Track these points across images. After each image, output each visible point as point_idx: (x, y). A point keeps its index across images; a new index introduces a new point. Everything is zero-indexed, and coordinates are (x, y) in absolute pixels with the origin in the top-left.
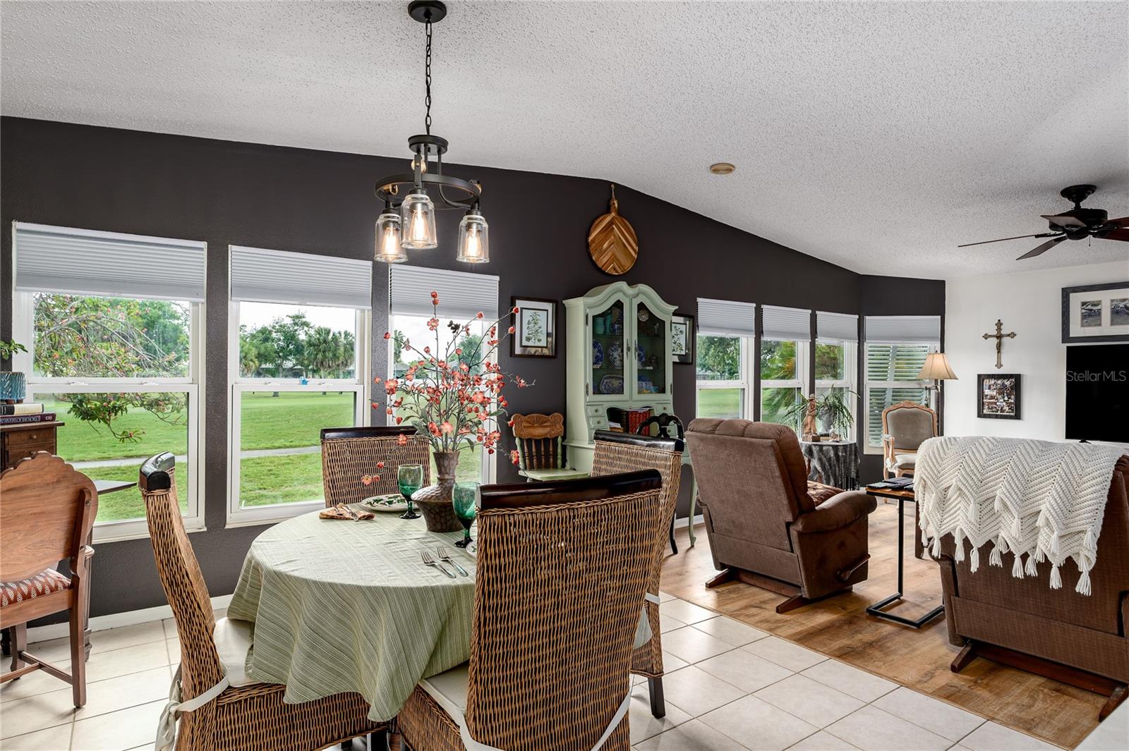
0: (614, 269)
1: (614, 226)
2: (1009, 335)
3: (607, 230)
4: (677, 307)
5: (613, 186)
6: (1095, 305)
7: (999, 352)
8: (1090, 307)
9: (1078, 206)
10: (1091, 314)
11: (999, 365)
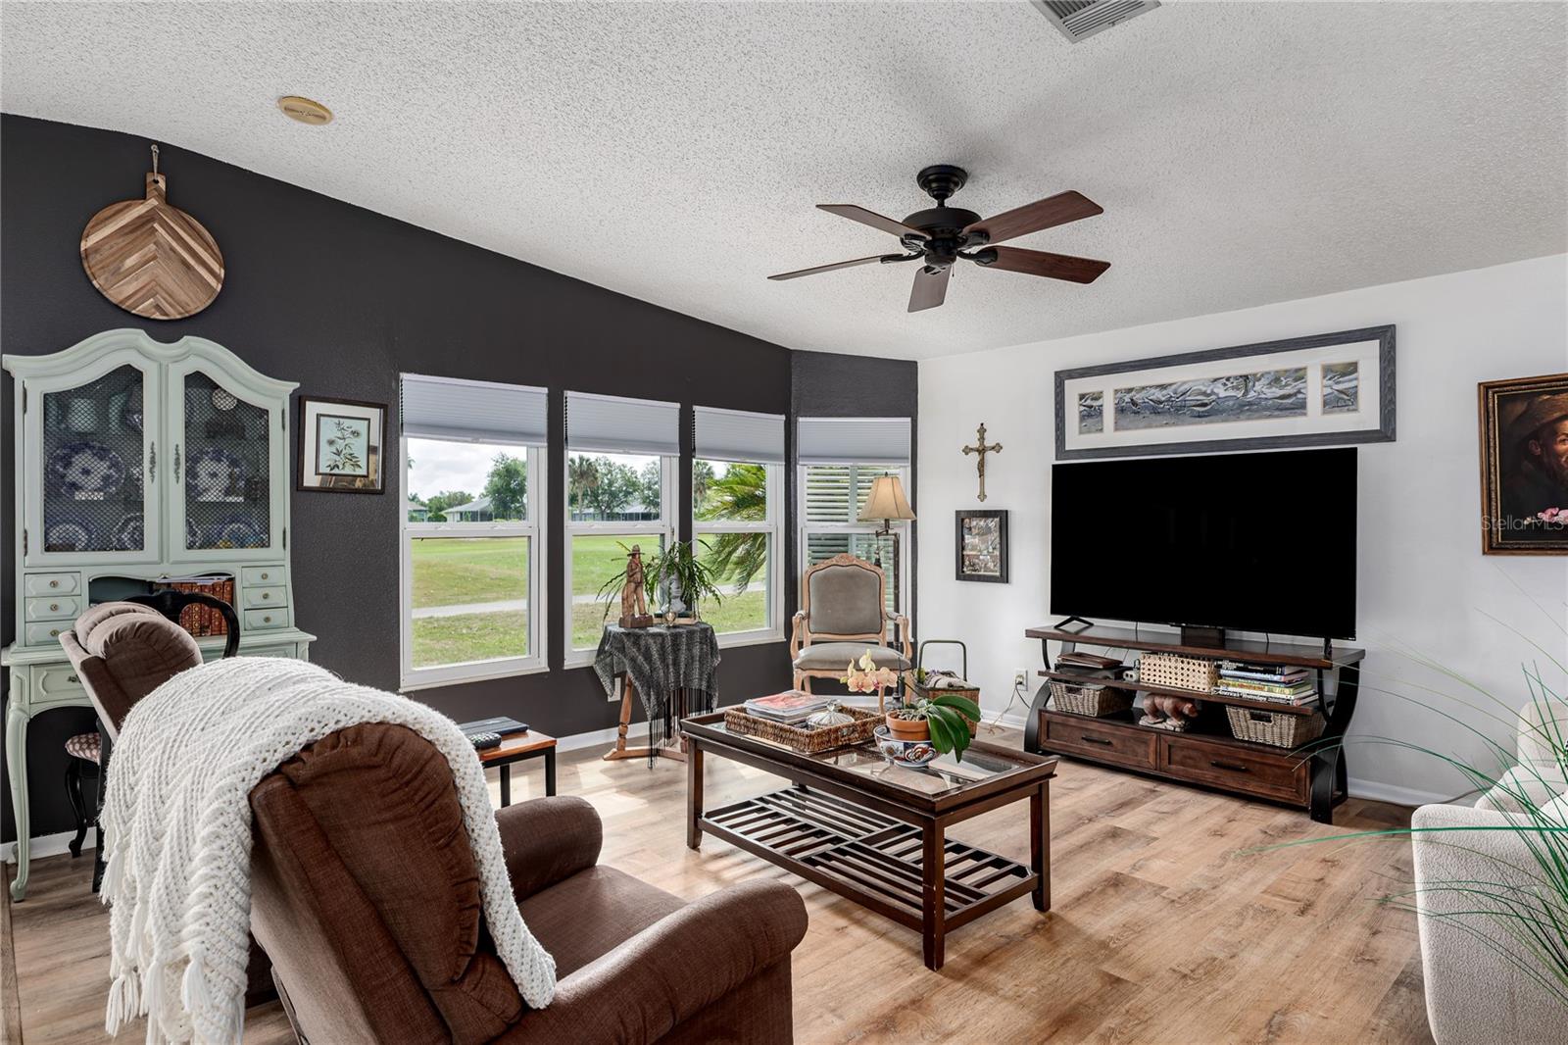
0: (158, 307)
1: (156, 225)
2: (993, 448)
3: (132, 232)
4: (298, 385)
5: (154, 148)
6: (1096, 399)
7: (981, 475)
8: (1089, 402)
9: (941, 204)
10: (1091, 414)
11: (982, 496)
